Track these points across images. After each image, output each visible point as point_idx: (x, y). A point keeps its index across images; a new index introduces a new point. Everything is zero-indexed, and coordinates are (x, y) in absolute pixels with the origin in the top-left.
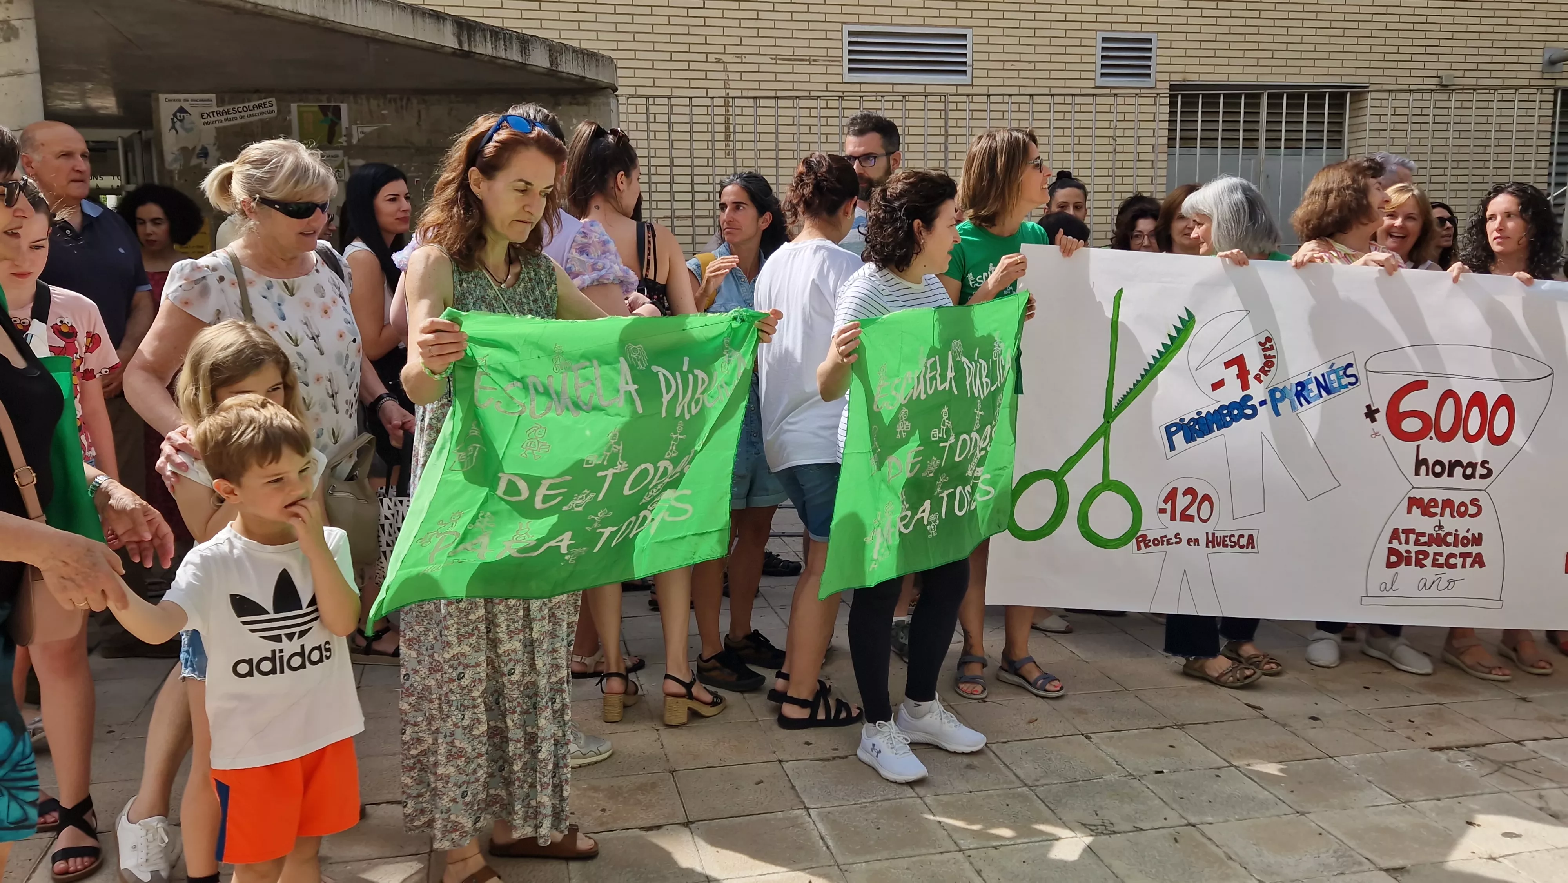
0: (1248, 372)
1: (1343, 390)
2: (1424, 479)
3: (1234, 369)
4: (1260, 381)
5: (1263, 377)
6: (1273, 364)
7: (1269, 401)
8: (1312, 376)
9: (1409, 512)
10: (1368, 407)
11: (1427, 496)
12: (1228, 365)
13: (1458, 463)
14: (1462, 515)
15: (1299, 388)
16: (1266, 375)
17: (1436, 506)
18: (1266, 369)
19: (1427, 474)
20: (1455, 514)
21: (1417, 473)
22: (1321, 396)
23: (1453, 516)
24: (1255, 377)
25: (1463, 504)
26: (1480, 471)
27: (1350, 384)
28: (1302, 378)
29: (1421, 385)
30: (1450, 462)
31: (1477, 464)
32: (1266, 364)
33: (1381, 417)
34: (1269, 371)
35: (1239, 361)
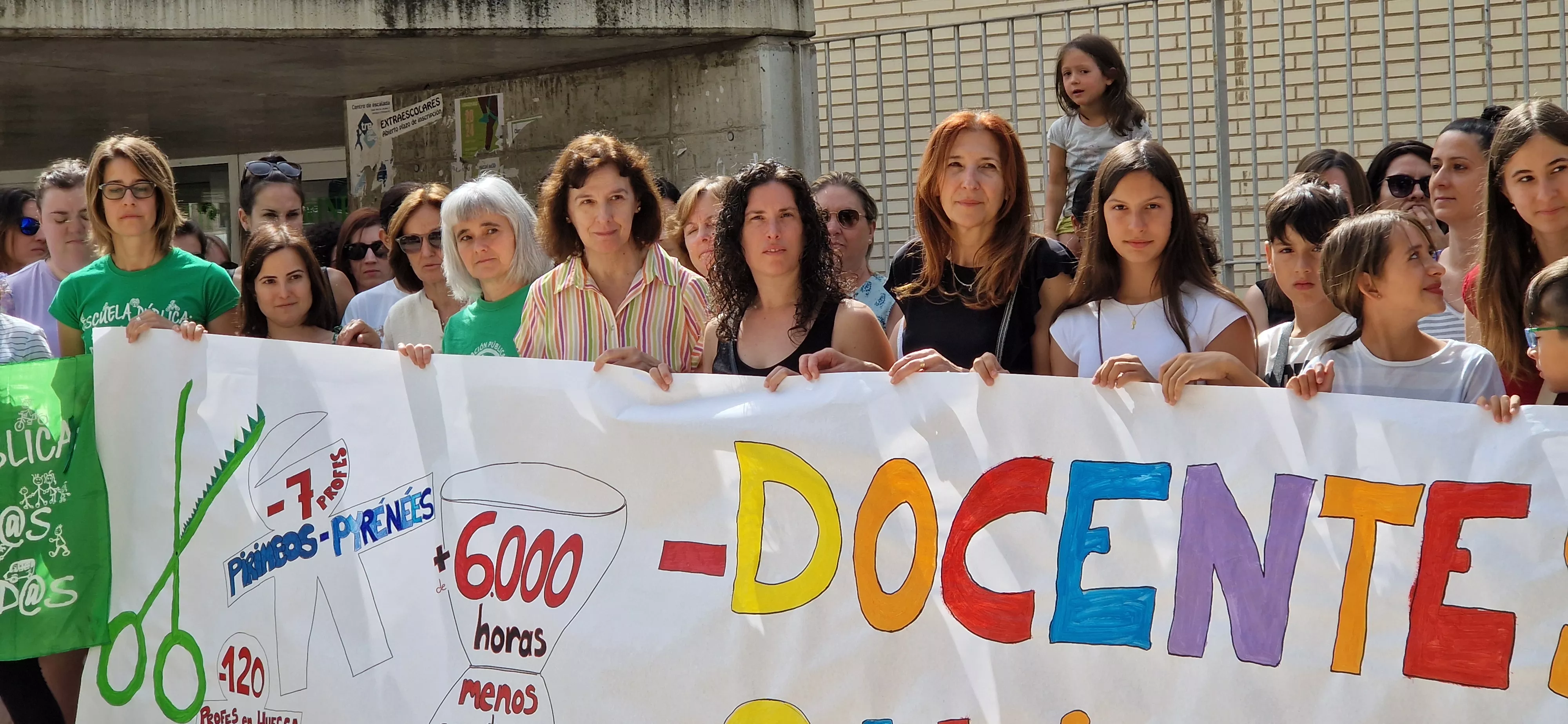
0: (311, 493)
1: (415, 525)
2: (486, 655)
3: (297, 488)
4: (324, 507)
5: (327, 501)
6: (341, 484)
7: (331, 535)
8: (384, 504)
9: (462, 701)
10: (439, 549)
11: (482, 678)
12: (290, 482)
13: (514, 632)
14: (518, 709)
15: (367, 519)
16: (332, 498)
17: (491, 695)
18: (333, 490)
19: (487, 648)
20: (511, 708)
21: (477, 646)
22: (390, 532)
23: (508, 712)
24: (318, 501)
25: (519, 693)
26: (536, 645)
27: (426, 517)
28: (372, 506)
29: (487, 518)
30: (508, 629)
31: (532, 633)
32: (334, 484)
33: (450, 563)
34: (336, 493)
35: (303, 479)
